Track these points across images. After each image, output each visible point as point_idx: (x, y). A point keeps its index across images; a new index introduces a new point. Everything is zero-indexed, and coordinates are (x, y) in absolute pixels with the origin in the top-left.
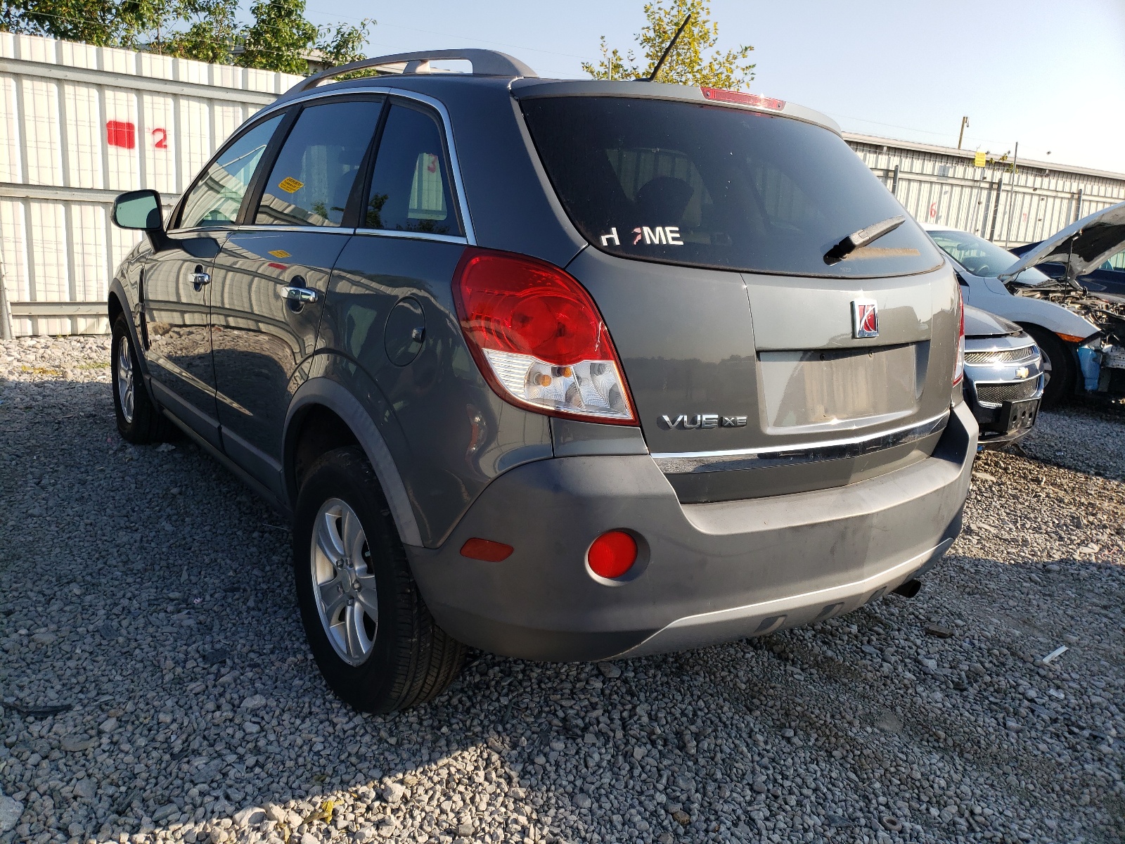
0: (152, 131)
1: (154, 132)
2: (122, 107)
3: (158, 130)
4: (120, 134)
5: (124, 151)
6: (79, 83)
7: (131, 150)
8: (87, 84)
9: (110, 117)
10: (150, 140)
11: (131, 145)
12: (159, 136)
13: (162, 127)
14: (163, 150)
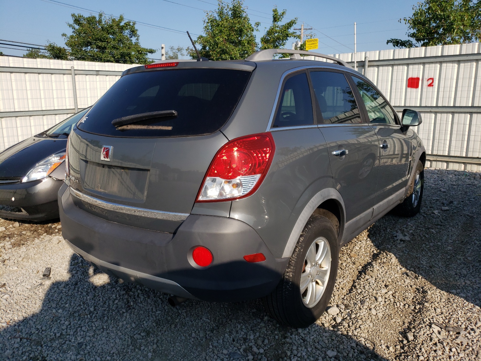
0: (427, 80)
1: (428, 80)
2: (416, 71)
3: (430, 79)
4: (413, 83)
5: (414, 90)
6: (399, 65)
7: (417, 89)
8: (403, 64)
9: (410, 76)
10: (426, 83)
11: (417, 87)
12: (431, 81)
13: (432, 77)
14: (431, 87)
